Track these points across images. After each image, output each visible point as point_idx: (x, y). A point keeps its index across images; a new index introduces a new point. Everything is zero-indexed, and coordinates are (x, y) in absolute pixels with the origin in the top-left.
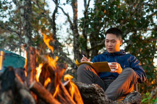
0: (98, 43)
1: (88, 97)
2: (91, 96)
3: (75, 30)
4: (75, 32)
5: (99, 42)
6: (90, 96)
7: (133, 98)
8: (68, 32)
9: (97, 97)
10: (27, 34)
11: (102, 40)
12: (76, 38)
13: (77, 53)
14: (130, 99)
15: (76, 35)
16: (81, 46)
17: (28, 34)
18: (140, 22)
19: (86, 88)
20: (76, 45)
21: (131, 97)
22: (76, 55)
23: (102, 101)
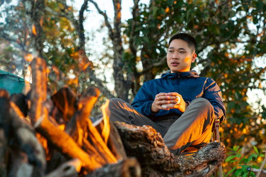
0: (155, 62)
1: (135, 147)
2: (140, 146)
3: (116, 39)
4: (116, 43)
5: (157, 60)
6: (138, 146)
7: (211, 151)
8: (104, 43)
9: (151, 148)
10: (36, 44)
11: (161, 58)
12: (117, 54)
13: (120, 80)
14: (207, 154)
15: (118, 48)
16: (127, 67)
17: (38, 45)
18: (227, 29)
19: (131, 132)
20: (117, 66)
21: (208, 151)
22: (118, 82)
23: (159, 154)
